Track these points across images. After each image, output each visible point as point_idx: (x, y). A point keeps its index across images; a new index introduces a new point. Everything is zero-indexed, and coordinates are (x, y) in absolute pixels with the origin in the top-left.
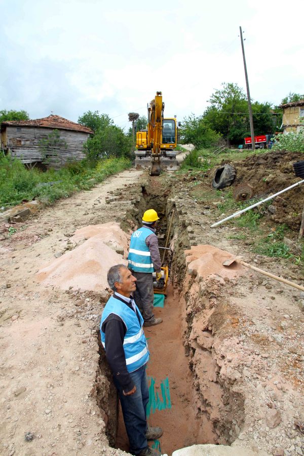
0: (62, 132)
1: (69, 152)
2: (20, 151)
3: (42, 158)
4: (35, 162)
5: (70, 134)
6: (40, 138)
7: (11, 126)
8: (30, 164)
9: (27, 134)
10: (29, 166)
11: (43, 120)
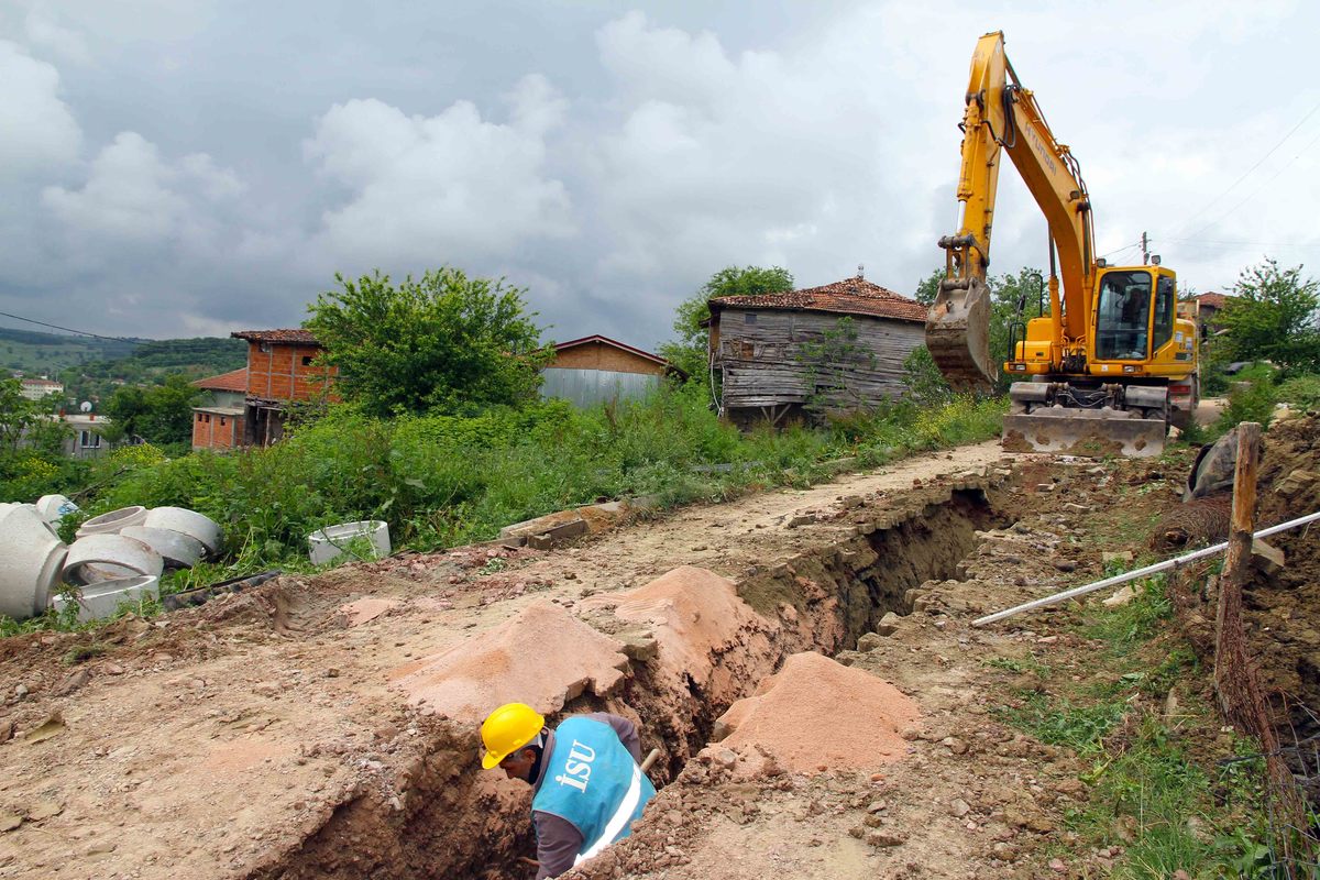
0: (864, 326)
1: (881, 379)
2: (748, 372)
3: (805, 393)
4: (787, 404)
6: (804, 339)
7: (732, 309)
8: (773, 410)
9: (771, 328)
10: (769, 413)
11: (818, 291)
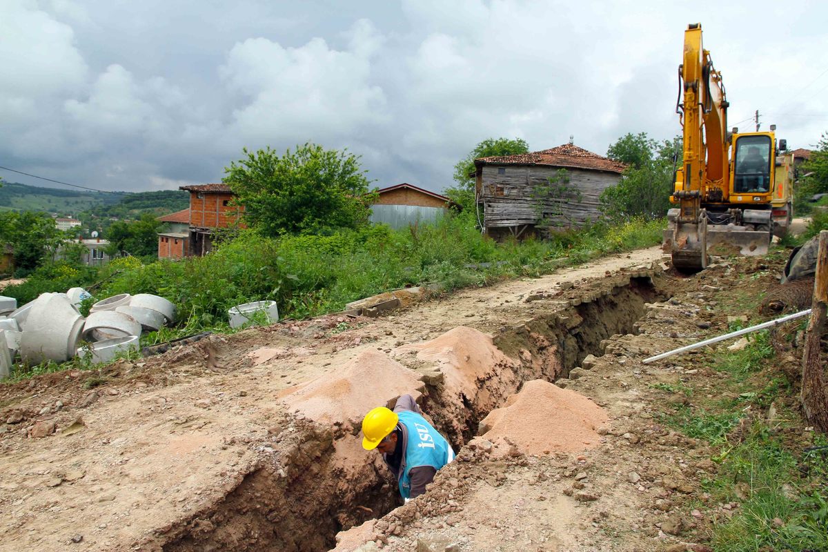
0: (574, 174)
1: (585, 208)
2: (500, 205)
3: (536, 218)
4: (525, 225)
5: (587, 176)
6: (535, 183)
7: (490, 165)
8: (516, 229)
9: (515, 177)
10: (514, 231)
11: (544, 153)
